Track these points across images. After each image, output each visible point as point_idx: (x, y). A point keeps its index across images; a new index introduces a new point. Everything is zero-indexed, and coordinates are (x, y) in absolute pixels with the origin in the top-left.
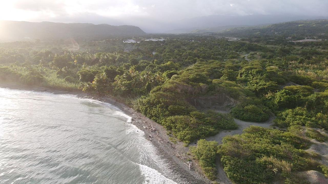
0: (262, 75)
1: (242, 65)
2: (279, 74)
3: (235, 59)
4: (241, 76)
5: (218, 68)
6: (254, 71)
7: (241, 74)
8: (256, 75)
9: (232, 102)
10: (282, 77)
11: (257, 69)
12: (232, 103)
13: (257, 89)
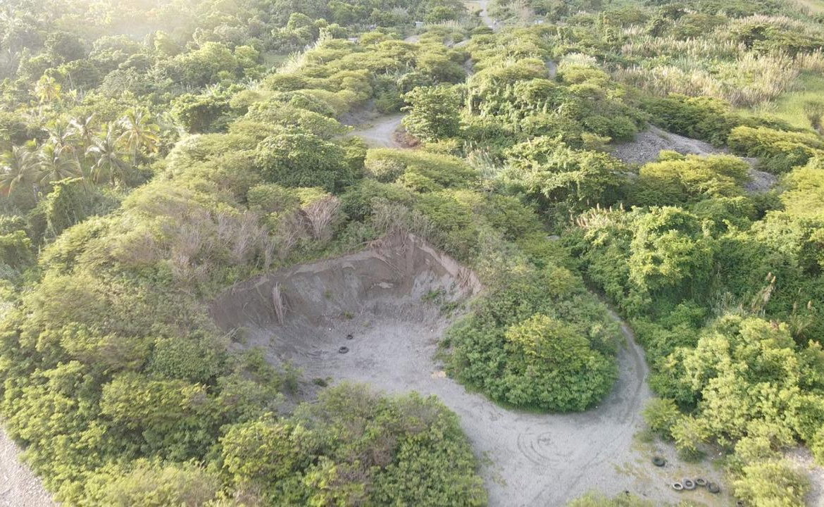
0: (552, 106)
1: (476, 50)
2: (610, 97)
3: (450, 24)
4: (476, 111)
5: (392, 69)
6: (524, 89)
7: (477, 100)
8: (528, 107)
9: (447, 276)
10: (624, 112)
11: (535, 82)
12: (446, 282)
13: (544, 186)
